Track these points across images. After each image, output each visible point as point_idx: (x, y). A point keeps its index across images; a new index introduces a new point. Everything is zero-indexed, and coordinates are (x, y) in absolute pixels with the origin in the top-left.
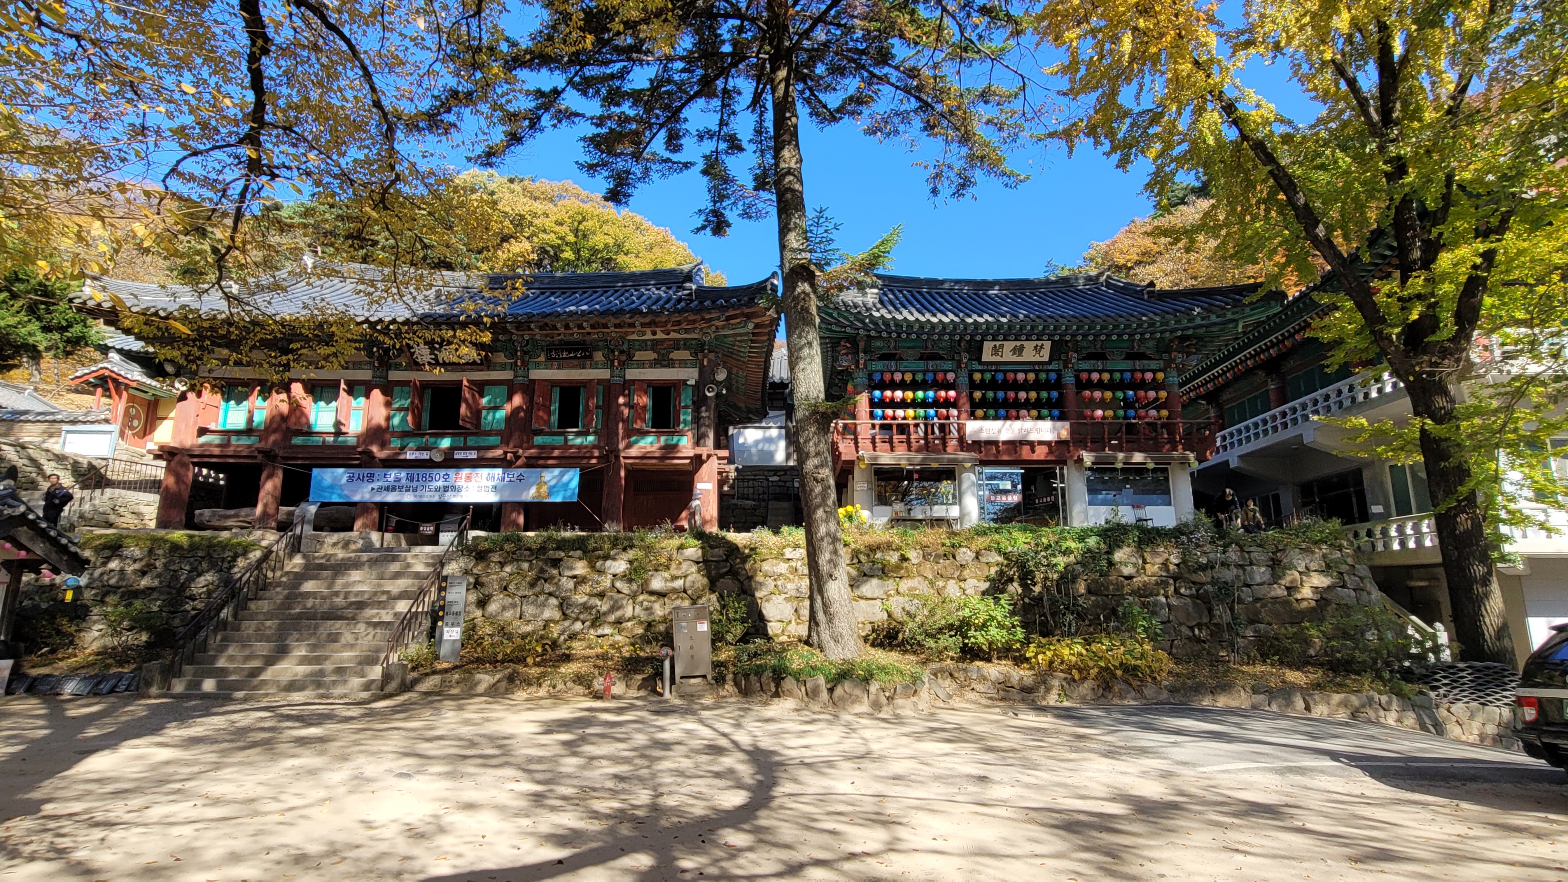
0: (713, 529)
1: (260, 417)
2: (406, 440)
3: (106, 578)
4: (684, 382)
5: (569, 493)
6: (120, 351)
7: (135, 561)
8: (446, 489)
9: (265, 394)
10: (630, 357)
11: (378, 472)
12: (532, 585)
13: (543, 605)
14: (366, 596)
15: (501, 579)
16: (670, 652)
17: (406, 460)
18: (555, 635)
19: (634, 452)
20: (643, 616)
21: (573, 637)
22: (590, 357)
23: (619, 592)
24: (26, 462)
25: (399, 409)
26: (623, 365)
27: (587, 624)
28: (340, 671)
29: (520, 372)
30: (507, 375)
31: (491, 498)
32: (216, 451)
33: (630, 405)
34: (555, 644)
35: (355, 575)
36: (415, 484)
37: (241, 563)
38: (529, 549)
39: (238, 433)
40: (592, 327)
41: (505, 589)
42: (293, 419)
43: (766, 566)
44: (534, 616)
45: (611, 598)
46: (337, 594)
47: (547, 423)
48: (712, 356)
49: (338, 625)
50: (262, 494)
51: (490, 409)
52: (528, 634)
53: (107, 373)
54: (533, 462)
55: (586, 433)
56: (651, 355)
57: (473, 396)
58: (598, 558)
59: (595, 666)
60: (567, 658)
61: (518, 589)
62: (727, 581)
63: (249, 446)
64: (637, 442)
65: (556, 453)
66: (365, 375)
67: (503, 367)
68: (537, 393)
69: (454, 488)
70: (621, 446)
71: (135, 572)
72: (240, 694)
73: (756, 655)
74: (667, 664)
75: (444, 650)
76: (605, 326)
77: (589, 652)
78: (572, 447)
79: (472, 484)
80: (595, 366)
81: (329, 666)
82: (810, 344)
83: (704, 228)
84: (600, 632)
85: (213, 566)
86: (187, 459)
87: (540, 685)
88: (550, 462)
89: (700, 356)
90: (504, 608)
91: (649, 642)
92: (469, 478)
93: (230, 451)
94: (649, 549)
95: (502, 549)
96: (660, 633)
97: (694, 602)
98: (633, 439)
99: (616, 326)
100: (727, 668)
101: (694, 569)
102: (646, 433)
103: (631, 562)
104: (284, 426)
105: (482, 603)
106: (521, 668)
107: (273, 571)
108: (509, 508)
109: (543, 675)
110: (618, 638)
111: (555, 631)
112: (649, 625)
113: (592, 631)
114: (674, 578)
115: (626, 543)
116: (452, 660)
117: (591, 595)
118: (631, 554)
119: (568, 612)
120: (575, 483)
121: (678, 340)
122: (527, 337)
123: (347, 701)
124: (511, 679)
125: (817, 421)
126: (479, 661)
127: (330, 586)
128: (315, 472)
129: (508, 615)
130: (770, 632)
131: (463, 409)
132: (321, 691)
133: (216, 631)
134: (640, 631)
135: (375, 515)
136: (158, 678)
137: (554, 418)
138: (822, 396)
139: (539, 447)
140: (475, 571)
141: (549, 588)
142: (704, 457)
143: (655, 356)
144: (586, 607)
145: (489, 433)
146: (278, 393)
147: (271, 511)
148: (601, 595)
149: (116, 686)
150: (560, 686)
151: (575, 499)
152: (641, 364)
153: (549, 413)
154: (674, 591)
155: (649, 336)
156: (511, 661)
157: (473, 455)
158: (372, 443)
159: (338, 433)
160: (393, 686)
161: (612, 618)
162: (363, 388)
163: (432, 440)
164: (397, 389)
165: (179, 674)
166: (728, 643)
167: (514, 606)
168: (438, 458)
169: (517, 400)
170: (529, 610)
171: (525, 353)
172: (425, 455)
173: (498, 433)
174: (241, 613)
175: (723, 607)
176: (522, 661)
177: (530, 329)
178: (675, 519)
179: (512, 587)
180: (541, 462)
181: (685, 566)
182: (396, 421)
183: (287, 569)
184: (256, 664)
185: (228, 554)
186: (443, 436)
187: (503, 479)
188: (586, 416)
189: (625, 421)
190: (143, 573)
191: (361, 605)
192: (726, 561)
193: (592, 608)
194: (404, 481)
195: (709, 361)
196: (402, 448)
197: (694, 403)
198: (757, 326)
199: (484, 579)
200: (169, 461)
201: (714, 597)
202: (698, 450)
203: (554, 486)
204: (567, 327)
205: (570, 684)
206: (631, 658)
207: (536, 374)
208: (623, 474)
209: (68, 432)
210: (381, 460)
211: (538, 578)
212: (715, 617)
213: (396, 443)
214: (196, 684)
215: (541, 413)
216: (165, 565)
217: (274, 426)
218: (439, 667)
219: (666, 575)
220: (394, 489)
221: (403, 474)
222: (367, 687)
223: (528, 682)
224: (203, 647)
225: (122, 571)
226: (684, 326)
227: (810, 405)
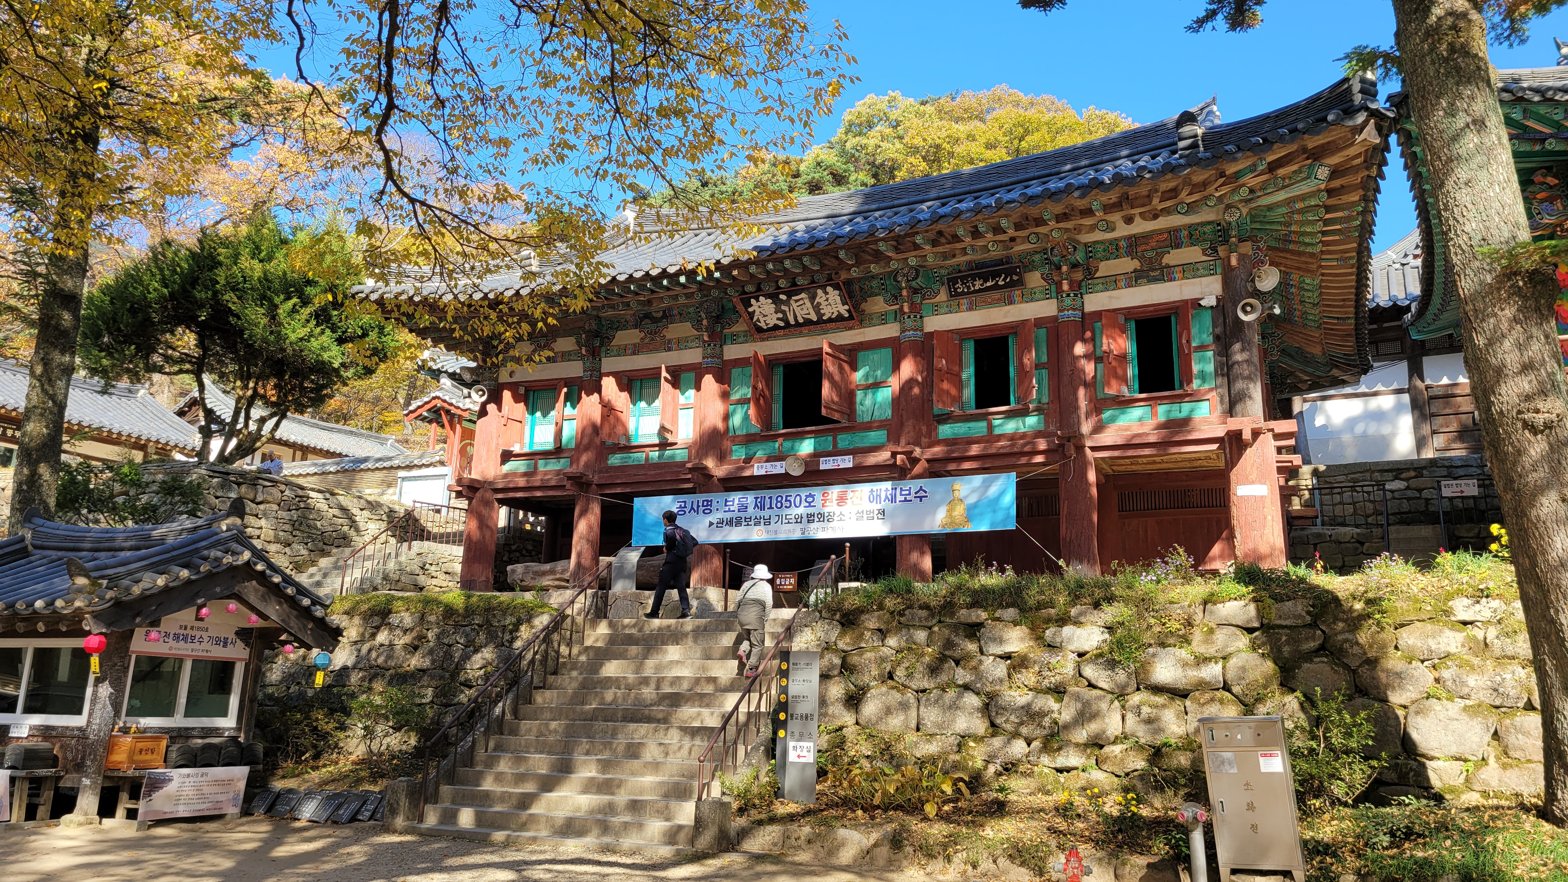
0: (1280, 564)
1: (570, 431)
2: (753, 447)
3: (374, 654)
4: (1196, 304)
5: (1000, 516)
6: (453, 376)
7: (405, 631)
8: (810, 518)
9: (573, 399)
10: (1090, 273)
11: (716, 498)
12: (934, 670)
13: (954, 707)
14: (685, 686)
15: (883, 660)
16: (1201, 812)
17: (752, 478)
18: (979, 764)
19: (1108, 437)
20: (1144, 736)
21: (1010, 768)
22: (1020, 283)
23: (1091, 685)
24: (336, 512)
25: (742, 402)
26: (1078, 289)
27: (1036, 744)
28: (635, 806)
29: (909, 323)
30: (890, 330)
31: (878, 529)
32: (521, 482)
33: (1098, 358)
34: (976, 782)
35: (673, 652)
36: (766, 513)
37: (525, 633)
38: (926, 607)
39: (545, 455)
40: (1018, 227)
41: (891, 676)
42: (606, 430)
43: (1409, 638)
44: (940, 726)
45: (1077, 697)
46: (645, 681)
47: (957, 400)
48: (1247, 248)
49: (639, 731)
50: (575, 538)
51: (868, 387)
52: (933, 760)
53: (439, 404)
54: (937, 467)
55: (1023, 413)
56: (1128, 264)
57: (841, 369)
58: (1048, 621)
59: (1052, 830)
60: (999, 809)
61: (910, 676)
62: (1320, 667)
63: (558, 473)
64: (1113, 419)
65: (975, 450)
66: (693, 356)
67: (883, 319)
68: (937, 353)
69: (822, 517)
70: (1086, 428)
71: (405, 646)
72: (499, 836)
73: (1409, 834)
74: (1198, 840)
75: (790, 781)
76: (1040, 222)
77: (1040, 800)
78: (1000, 437)
79: (849, 508)
80: (1031, 298)
81: (621, 798)
82: (1480, 124)
83: (1211, 15)
84: (1061, 761)
85: (492, 637)
86: (489, 495)
87: (948, 859)
88: (967, 465)
89: (1222, 251)
90: (888, 711)
91: (1159, 788)
92: (842, 499)
93: (537, 481)
94: (1144, 604)
95: (881, 607)
96: (1180, 771)
97: (1248, 708)
98: (1106, 415)
99: (1059, 218)
100: (1341, 860)
101: (1243, 641)
102: (1130, 403)
103: (1110, 629)
104: (597, 441)
105: (853, 701)
106: (915, 825)
107: (569, 645)
108: (906, 545)
109: (952, 840)
110: (1098, 775)
111: (977, 756)
112: (1157, 754)
113: (1045, 759)
114: (1202, 660)
115: (1098, 593)
116: (802, 798)
117: (1037, 690)
118: (1110, 613)
119: (999, 721)
120: (1009, 498)
121: (1177, 230)
122: (912, 262)
123: (637, 860)
124: (896, 842)
125: (1517, 292)
126: (848, 804)
127: (638, 669)
128: (638, 502)
129: (895, 722)
130: (1436, 782)
131: (826, 389)
132: (607, 840)
133: (487, 733)
134: (1139, 763)
135: (717, 562)
136: (404, 802)
137: (969, 393)
138: (1525, 235)
139: (947, 442)
140: (841, 645)
141: (962, 676)
142: (1247, 435)
143: (1135, 264)
144: (1030, 714)
145: (868, 427)
146: (588, 394)
147: (586, 562)
148: (1058, 691)
149: (358, 812)
150: (986, 865)
151: (1012, 526)
152: (1112, 283)
153: (960, 385)
154: (1202, 686)
155: (1122, 231)
156: (898, 807)
157: (846, 462)
158: (706, 455)
159: (664, 445)
160: (705, 840)
161: (1081, 735)
162: (692, 375)
163: (787, 444)
164: (736, 372)
165: (434, 798)
166: (1336, 802)
167: (904, 706)
168: (796, 471)
169: (908, 368)
170: (931, 716)
171: (915, 291)
172: (778, 468)
173: (881, 425)
174: (524, 709)
175: (1317, 722)
176: (915, 808)
177: (917, 247)
178: (1199, 555)
179: (900, 673)
180: (952, 467)
181: (1220, 636)
182: (737, 420)
183: (588, 642)
184: (529, 788)
185: (509, 620)
186: (802, 436)
187: (893, 499)
188: (1020, 383)
189: (1091, 385)
190: (414, 648)
191: (676, 700)
192: (1314, 625)
193: (1042, 714)
194: (751, 509)
195: (1242, 258)
196: (748, 460)
197: (1217, 338)
198: (1335, 173)
199: (854, 659)
200: (470, 500)
201: (1292, 702)
202: (1234, 424)
203: (975, 506)
204: (976, 234)
205: (1003, 862)
206: (1121, 820)
207: (935, 323)
208: (1092, 476)
209: (404, 479)
210: (722, 480)
211: (942, 659)
212: (1300, 742)
213: (739, 453)
214: (450, 816)
215: (945, 385)
216: (438, 637)
217: (586, 441)
218: (781, 809)
219: (1183, 653)
220: (738, 523)
221: (749, 498)
222: (671, 837)
223: (927, 852)
224: (469, 759)
225: (391, 645)
226: (1184, 196)
227: (1494, 256)
